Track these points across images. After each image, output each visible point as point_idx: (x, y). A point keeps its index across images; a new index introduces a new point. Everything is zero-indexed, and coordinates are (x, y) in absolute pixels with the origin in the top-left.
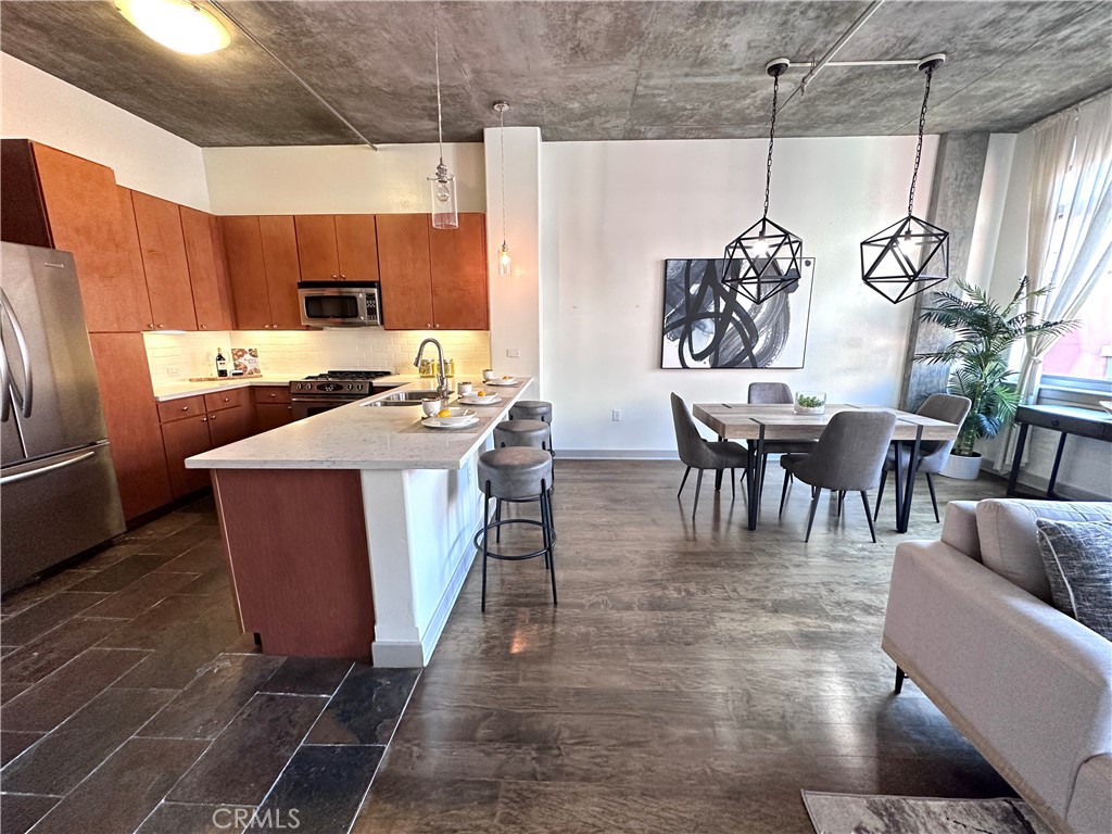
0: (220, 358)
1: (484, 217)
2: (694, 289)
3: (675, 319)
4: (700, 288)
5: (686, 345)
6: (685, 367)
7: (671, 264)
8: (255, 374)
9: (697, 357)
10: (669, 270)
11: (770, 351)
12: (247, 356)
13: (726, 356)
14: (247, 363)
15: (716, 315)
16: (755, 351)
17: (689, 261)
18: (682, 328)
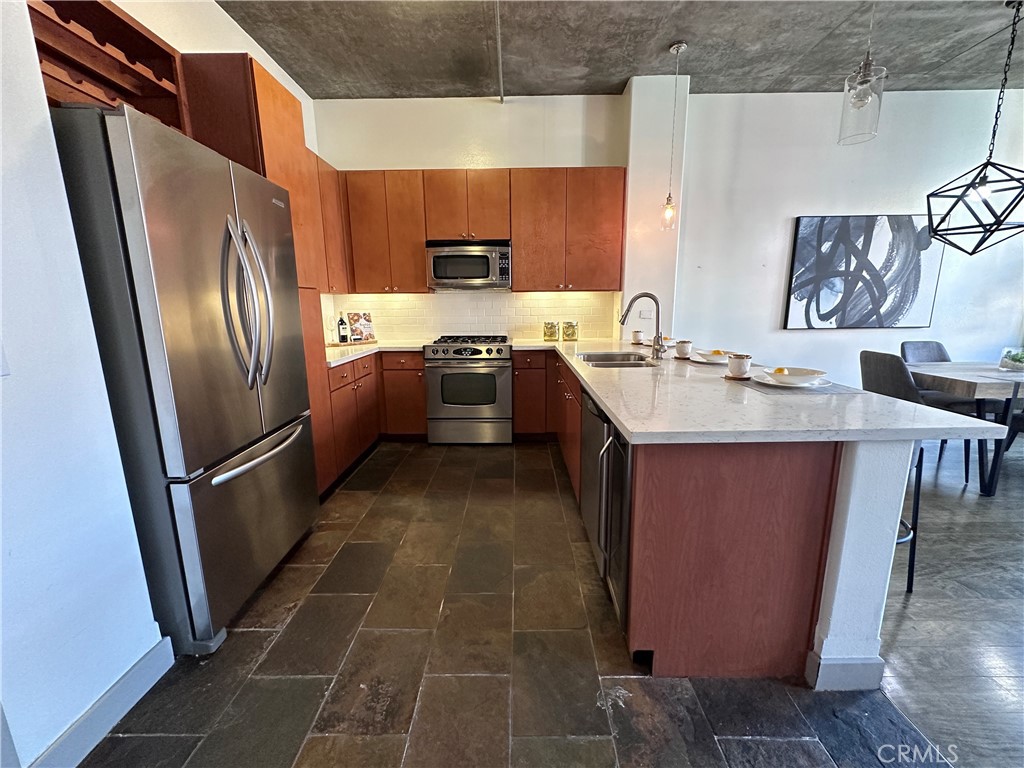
0: (342, 322)
1: (625, 171)
2: (826, 247)
3: (803, 279)
4: (832, 246)
5: (813, 305)
6: (810, 327)
7: (803, 222)
8: (370, 340)
9: (823, 317)
10: (801, 228)
11: (897, 309)
12: (362, 321)
13: (854, 316)
14: (362, 328)
15: (845, 274)
16: (882, 310)
17: (824, 218)
18: (810, 287)
